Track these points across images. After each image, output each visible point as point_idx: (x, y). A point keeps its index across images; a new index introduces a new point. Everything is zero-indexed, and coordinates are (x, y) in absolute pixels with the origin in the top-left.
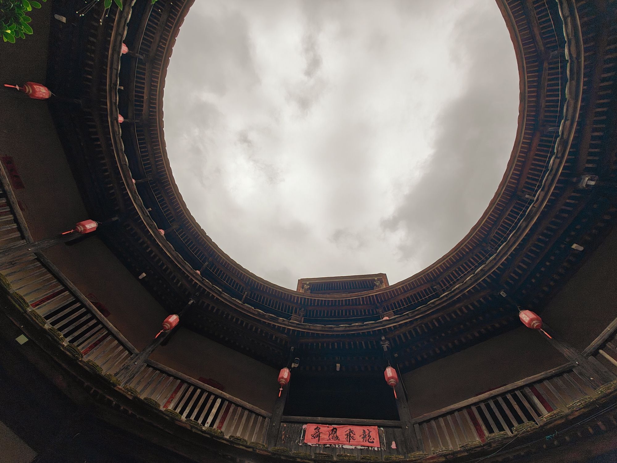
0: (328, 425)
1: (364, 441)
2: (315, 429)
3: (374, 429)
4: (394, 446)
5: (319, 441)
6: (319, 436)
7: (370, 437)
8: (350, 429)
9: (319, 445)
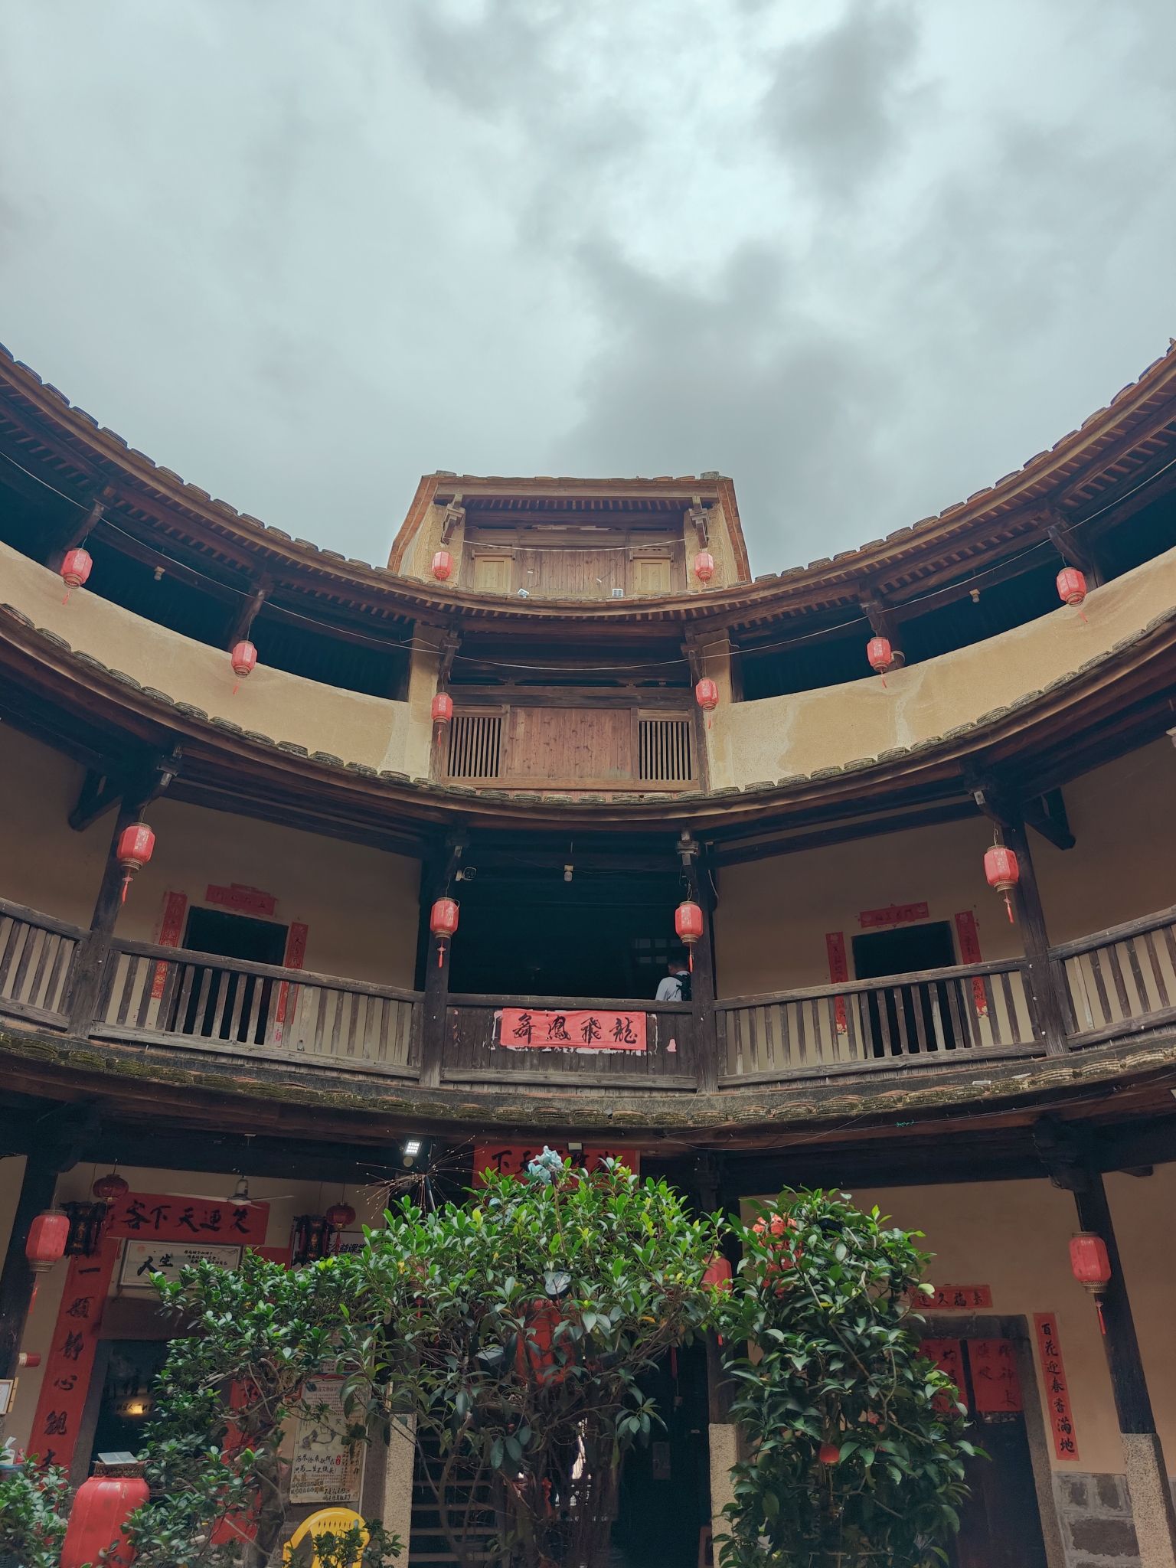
0: (546, 1012)
1: (618, 1040)
2: (521, 1019)
3: (639, 1017)
4: (672, 1047)
5: (529, 1042)
6: (528, 1032)
7: (630, 1032)
8: (591, 1019)
9: (530, 1048)
